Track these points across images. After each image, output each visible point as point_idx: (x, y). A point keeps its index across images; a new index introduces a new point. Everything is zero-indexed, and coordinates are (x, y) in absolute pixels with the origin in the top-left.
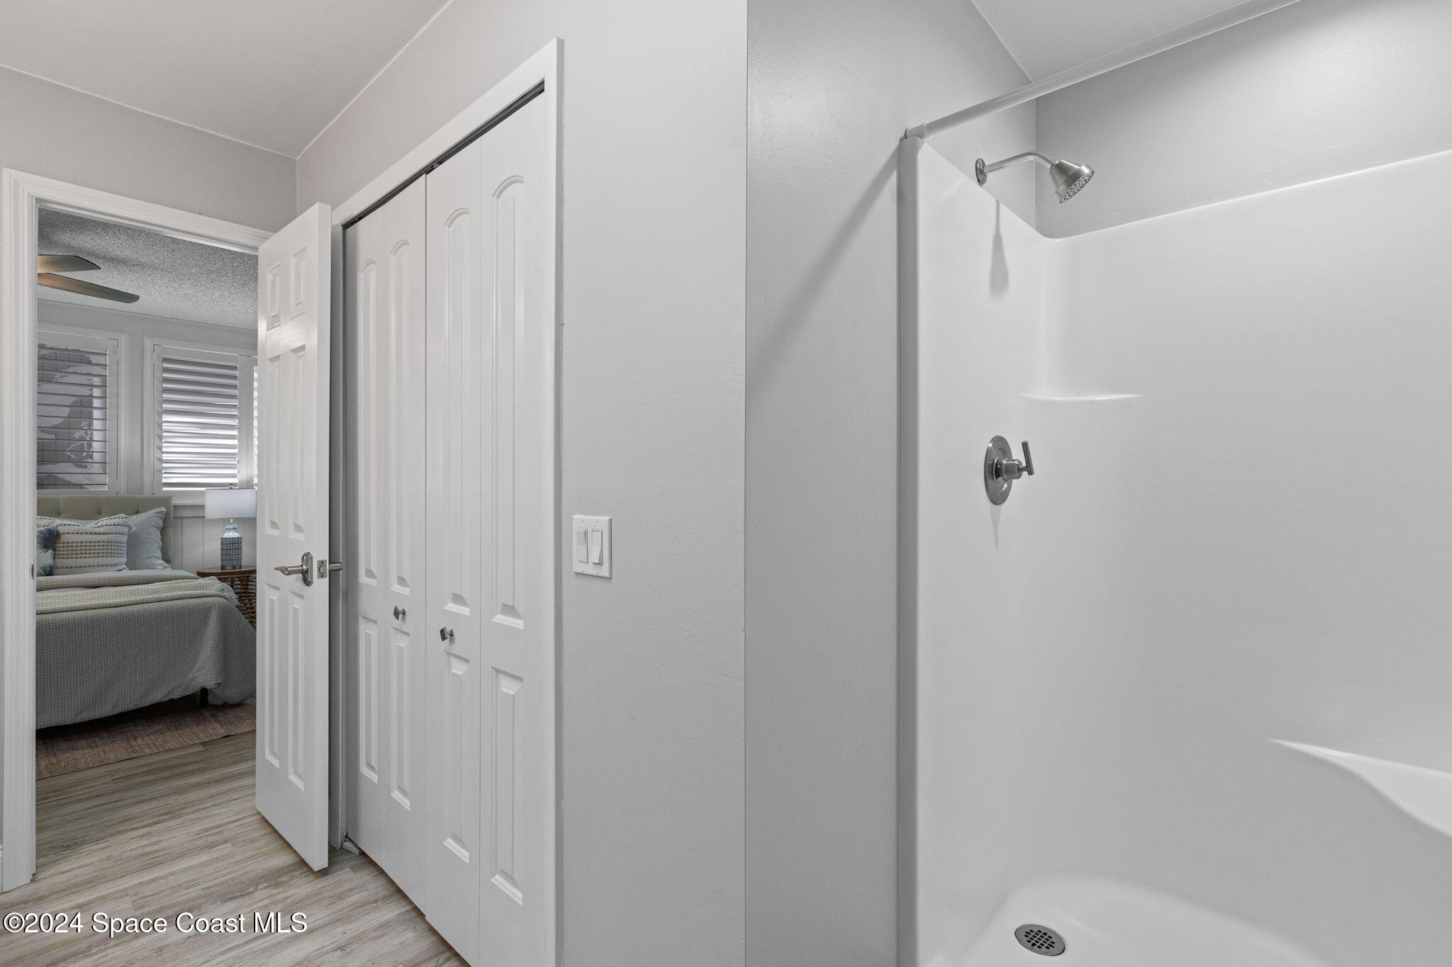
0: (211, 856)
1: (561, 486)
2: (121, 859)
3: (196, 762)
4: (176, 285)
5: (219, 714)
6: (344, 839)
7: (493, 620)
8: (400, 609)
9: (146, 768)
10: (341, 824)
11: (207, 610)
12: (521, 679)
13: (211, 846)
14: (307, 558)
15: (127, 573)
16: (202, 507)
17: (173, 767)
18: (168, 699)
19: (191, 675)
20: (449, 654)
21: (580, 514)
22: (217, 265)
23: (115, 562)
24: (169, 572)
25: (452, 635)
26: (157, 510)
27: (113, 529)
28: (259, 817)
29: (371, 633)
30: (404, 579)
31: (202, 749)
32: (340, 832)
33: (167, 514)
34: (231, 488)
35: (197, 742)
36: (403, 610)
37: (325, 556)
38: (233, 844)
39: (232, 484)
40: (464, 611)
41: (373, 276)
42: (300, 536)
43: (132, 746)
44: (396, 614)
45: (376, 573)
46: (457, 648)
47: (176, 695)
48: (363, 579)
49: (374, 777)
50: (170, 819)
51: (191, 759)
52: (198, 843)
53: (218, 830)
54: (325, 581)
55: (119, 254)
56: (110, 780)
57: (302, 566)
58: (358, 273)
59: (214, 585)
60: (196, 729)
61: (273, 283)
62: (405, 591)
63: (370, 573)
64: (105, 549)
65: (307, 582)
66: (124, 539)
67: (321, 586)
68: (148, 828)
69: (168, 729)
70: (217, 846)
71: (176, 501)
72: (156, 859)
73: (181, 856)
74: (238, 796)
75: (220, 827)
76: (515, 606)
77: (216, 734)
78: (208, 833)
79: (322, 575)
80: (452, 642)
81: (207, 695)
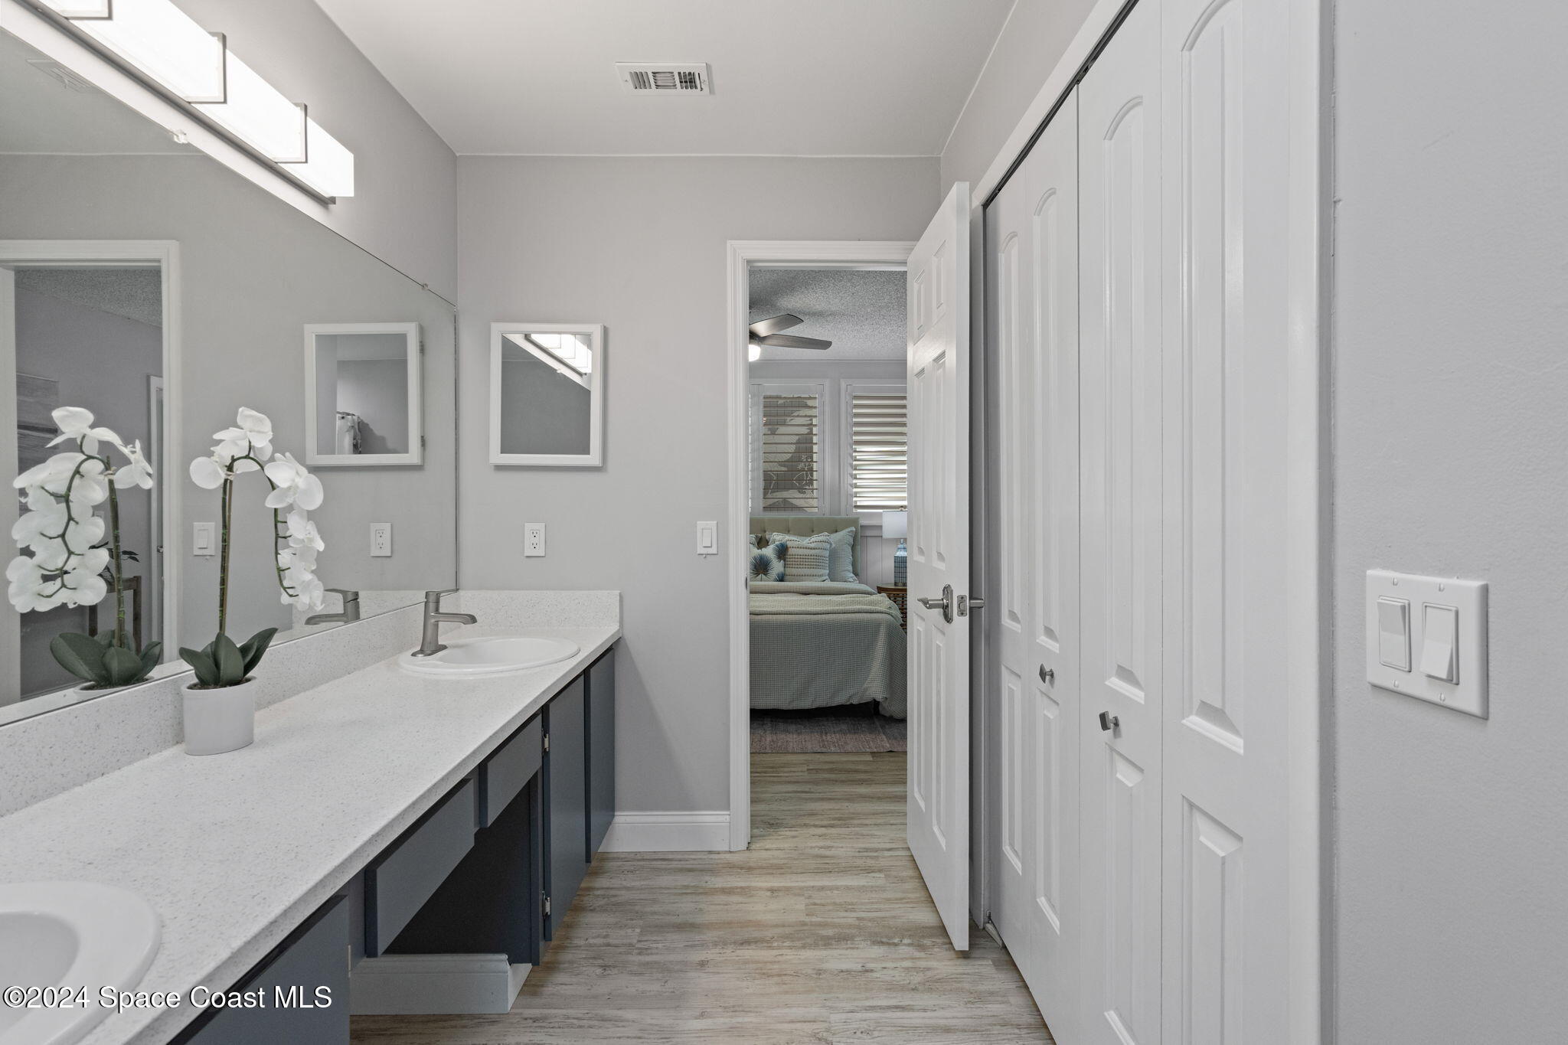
0: (868, 882)
1: (1332, 512)
2: (803, 854)
3: (866, 772)
4: (858, 327)
5: (887, 726)
6: (987, 920)
7: (1184, 721)
8: (1047, 669)
9: (831, 766)
10: (984, 901)
11: (877, 625)
12: (1240, 839)
13: (869, 870)
14: (947, 590)
15: (829, 584)
16: (880, 527)
17: (848, 771)
18: (848, 703)
19: (865, 686)
20: (1112, 749)
21: (1385, 567)
22: (886, 301)
23: (821, 573)
24: (856, 585)
25: (1116, 724)
26: (849, 529)
27: (820, 545)
28: (907, 853)
29: (1015, 689)
30: (1052, 630)
31: (871, 759)
32: (982, 909)
33: (856, 532)
34: (901, 511)
35: (868, 750)
36: (1051, 671)
37: (965, 591)
38: (886, 876)
39: (902, 507)
40: (1137, 695)
41: (1014, 252)
42: (941, 566)
43: (823, 741)
44: (1043, 674)
45: (1019, 616)
46: (1121, 745)
47: (855, 701)
48: (1006, 621)
49: (1017, 864)
50: (840, 826)
51: (861, 767)
52: (859, 862)
53: (875, 854)
54: (965, 620)
55: (818, 308)
56: (805, 769)
57: (942, 599)
58: (999, 254)
59: (883, 602)
60: (869, 737)
61: (919, 291)
62: (1054, 646)
63: (1013, 616)
64: (813, 561)
65: (948, 618)
66: (827, 554)
67: (961, 623)
68: (823, 829)
69: (850, 732)
70: (872, 872)
71: (863, 522)
72: (827, 866)
73: (845, 870)
74: (895, 822)
75: (876, 851)
76: (1226, 711)
77: (883, 746)
78: (866, 854)
79: (962, 614)
80: (1117, 733)
81: (878, 707)
